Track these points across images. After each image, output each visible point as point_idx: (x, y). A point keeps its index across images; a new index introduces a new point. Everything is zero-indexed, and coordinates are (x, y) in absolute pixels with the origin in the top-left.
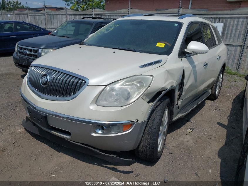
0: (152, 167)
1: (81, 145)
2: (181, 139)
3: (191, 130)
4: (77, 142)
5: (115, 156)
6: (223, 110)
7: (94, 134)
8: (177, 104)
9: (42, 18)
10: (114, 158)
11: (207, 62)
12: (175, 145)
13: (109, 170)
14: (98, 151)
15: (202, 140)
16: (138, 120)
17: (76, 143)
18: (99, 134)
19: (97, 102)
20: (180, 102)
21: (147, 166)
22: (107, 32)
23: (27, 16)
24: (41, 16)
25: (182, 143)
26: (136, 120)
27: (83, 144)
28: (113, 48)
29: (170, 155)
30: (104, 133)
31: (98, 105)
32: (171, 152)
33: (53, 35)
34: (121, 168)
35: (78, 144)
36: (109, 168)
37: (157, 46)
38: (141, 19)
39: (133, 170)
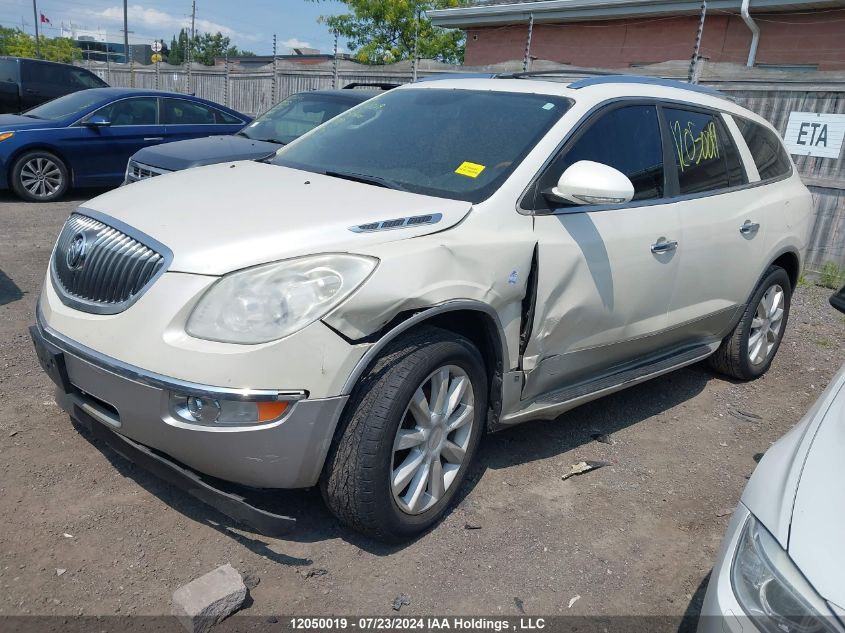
0: (381, 559)
1: (147, 451)
2: (536, 490)
3: (589, 467)
4: (138, 443)
5: (240, 499)
6: (756, 416)
7: (170, 421)
8: (519, 368)
9: (267, 84)
10: (236, 504)
11: (671, 239)
12: (500, 504)
13: (240, 547)
14: (196, 478)
15: (608, 501)
16: (307, 393)
17: (135, 446)
18: (183, 420)
19: (191, 324)
20: (529, 363)
21: (365, 553)
22: (357, 127)
23: (223, 79)
24: (265, 80)
25: (531, 503)
26: (303, 392)
27: (154, 450)
28: (328, 174)
29: (466, 531)
30: (199, 421)
31: (189, 334)
32: (473, 524)
33: (244, 135)
34: (279, 546)
35: (139, 447)
36: (242, 540)
37: (458, 171)
38: (453, 88)
39: (314, 558)
